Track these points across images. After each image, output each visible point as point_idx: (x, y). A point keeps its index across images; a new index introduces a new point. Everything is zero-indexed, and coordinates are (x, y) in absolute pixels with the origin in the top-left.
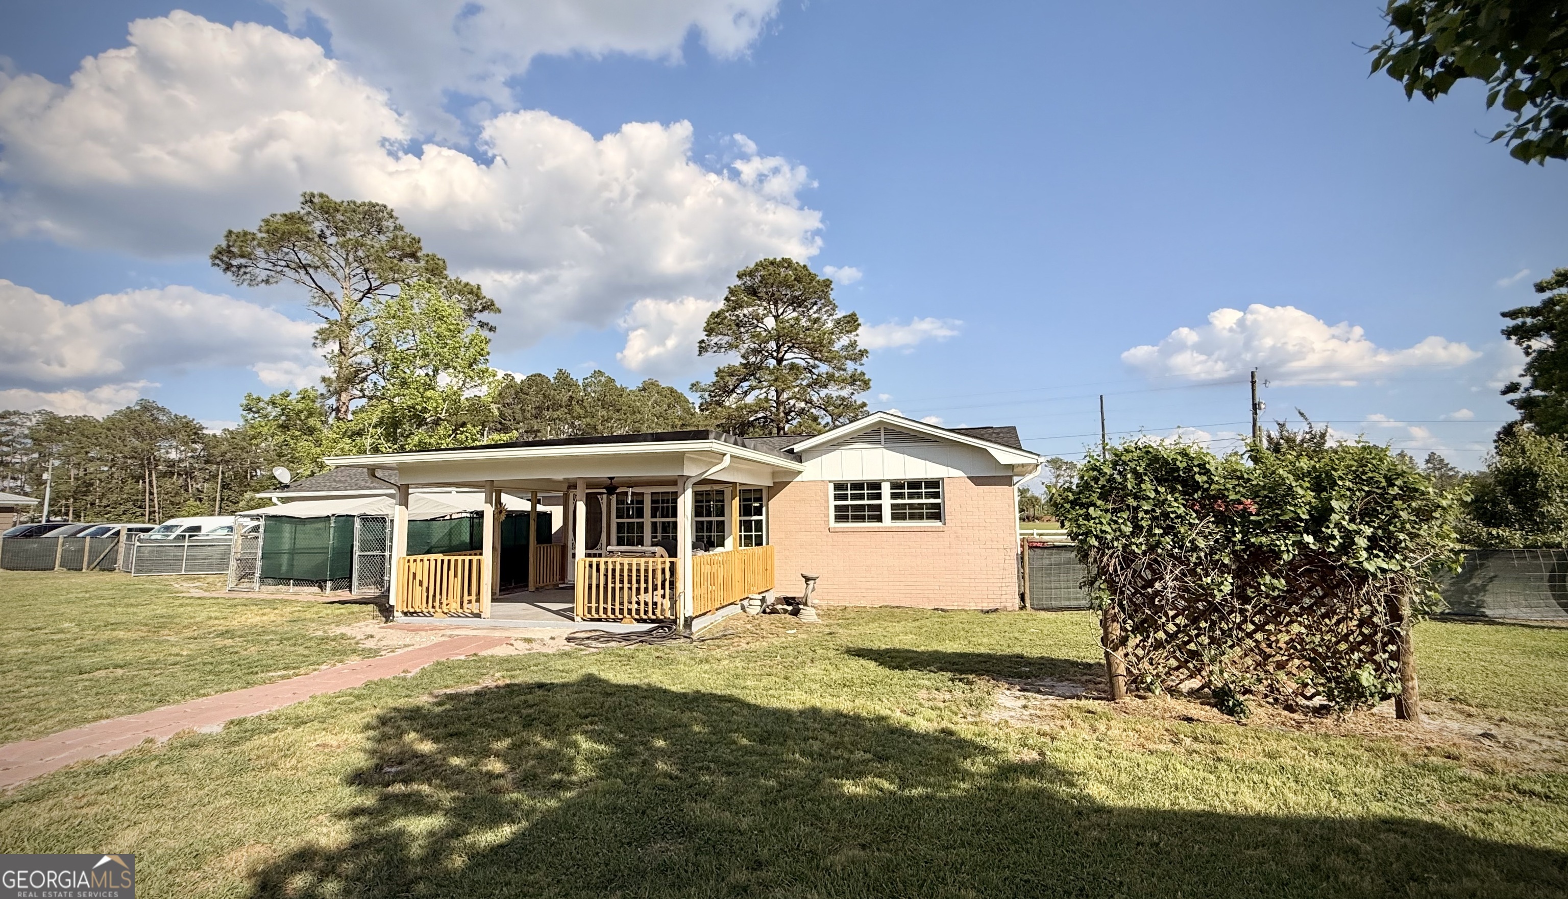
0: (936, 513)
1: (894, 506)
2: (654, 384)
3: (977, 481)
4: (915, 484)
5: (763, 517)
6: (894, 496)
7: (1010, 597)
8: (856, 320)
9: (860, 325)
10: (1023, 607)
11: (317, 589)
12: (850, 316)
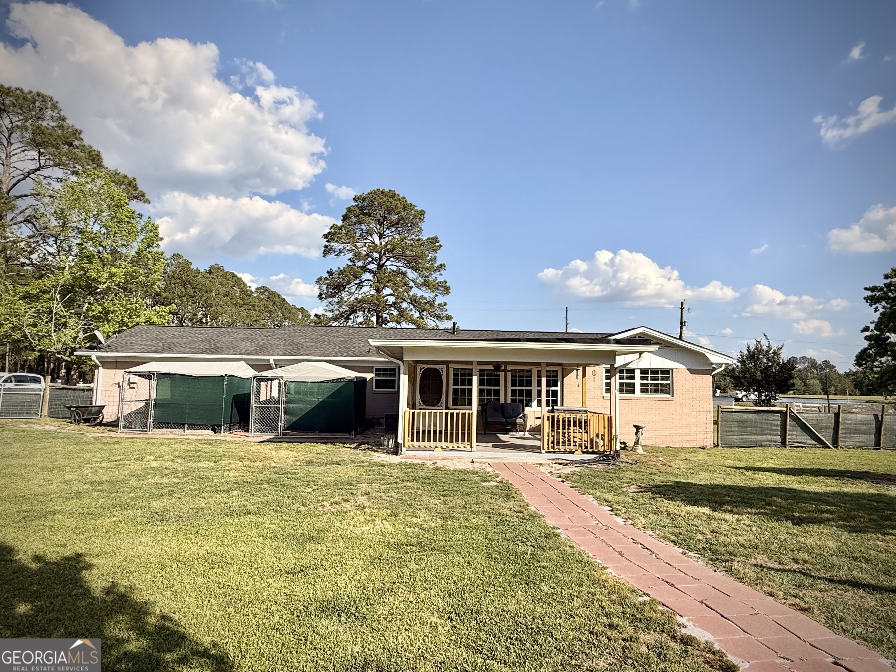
0: (668, 390)
1: (642, 385)
2: (220, 269)
3: (692, 371)
4: (655, 372)
5: (558, 388)
6: (642, 378)
7: (709, 440)
8: (438, 242)
9: (441, 246)
10: (716, 446)
11: (210, 432)
12: (433, 238)
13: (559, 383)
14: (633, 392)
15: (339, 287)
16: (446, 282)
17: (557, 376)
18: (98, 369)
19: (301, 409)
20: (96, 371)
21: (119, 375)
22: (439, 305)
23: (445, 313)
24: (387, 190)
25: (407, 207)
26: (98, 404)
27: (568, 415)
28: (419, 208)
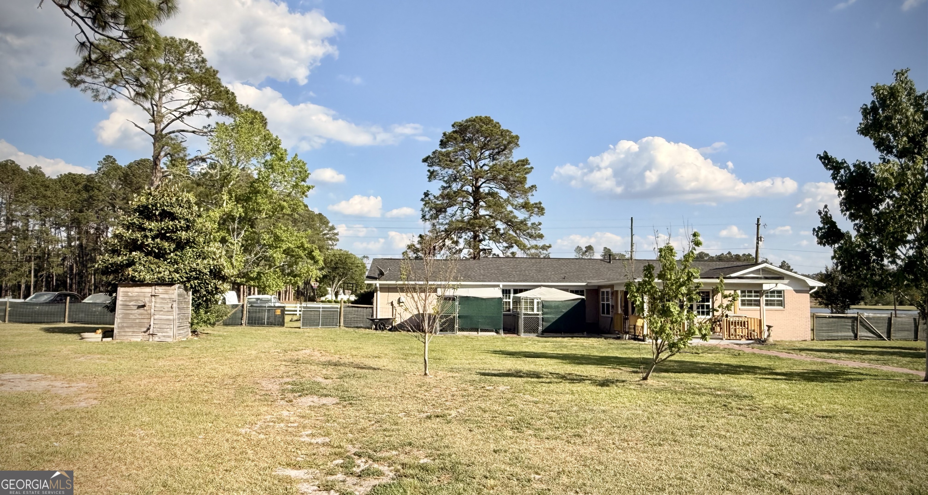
0: (781, 303)
1: (765, 300)
3: (797, 291)
4: (773, 292)
5: (710, 303)
7: (808, 335)
8: (529, 164)
9: (532, 168)
10: (813, 340)
11: (494, 334)
12: (523, 161)
13: (711, 300)
14: (759, 305)
15: (440, 210)
16: (540, 203)
17: (709, 296)
18: (377, 292)
19: (553, 318)
20: (375, 294)
21: (394, 297)
22: (533, 224)
23: (537, 232)
24: (483, 116)
25: (504, 133)
26: (378, 318)
27: (737, 319)
28: (514, 134)
